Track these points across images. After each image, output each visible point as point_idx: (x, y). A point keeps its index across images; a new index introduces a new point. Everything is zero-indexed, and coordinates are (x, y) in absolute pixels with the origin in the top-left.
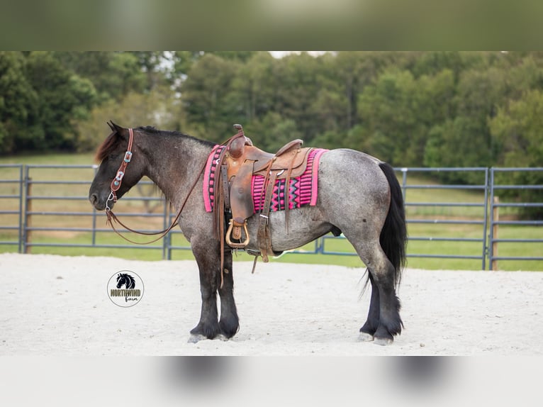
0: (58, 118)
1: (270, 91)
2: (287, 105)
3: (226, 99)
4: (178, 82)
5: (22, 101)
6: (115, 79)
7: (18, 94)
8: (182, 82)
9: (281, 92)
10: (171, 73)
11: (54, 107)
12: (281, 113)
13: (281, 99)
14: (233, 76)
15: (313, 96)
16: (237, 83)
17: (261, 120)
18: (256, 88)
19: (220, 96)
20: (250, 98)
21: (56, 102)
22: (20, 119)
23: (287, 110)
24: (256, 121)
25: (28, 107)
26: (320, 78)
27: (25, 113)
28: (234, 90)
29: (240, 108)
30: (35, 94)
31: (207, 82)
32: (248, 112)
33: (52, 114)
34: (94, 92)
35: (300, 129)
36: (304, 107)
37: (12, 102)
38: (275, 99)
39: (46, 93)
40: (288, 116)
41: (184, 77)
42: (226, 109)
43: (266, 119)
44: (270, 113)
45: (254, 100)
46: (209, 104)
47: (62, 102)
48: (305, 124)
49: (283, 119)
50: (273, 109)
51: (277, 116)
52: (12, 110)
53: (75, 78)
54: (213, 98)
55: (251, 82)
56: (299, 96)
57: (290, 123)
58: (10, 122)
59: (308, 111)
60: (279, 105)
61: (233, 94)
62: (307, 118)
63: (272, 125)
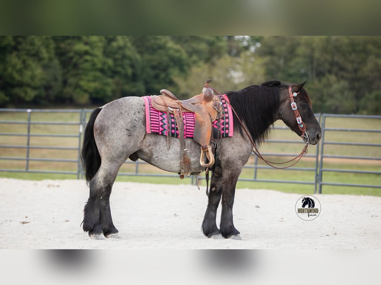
0: (156, 77)
1: (329, 57)
2: (342, 69)
3: (292, 63)
4: (253, 49)
5: (127, 62)
6: (203, 46)
7: (124, 57)
8: (256, 49)
9: (338, 58)
10: (248, 41)
11: (154, 68)
12: (336, 75)
13: (337, 64)
14: (298, 44)
15: (363, 62)
16: (301, 50)
17: (320, 81)
18: (317, 55)
19: (287, 60)
20: (312, 63)
21: (155, 63)
22: (126, 76)
23: (341, 73)
24: (316, 81)
25: (132, 66)
26: (370, 47)
27: (130, 71)
28: (298, 56)
29: (303, 71)
30: (138, 57)
31: (277, 49)
32: (310, 74)
33: (152, 73)
34: (185, 56)
35: (352, 89)
36: (356, 71)
37: (119, 62)
38: (333, 64)
39: (147, 56)
40: (342, 77)
41: (258, 45)
42: (292, 71)
43: (324, 80)
44: (327, 75)
45: (315, 64)
46: (278, 67)
47: (160, 64)
48: (357, 84)
49: (338, 81)
50: (330, 72)
51: (333, 78)
52: (119, 69)
53: (171, 44)
54: (282, 62)
55: (313, 50)
56: (352, 62)
57: (344, 83)
58: (117, 78)
59: (359, 74)
60: (335, 69)
61: (298, 60)
62: (358, 79)
63: (329, 85)
